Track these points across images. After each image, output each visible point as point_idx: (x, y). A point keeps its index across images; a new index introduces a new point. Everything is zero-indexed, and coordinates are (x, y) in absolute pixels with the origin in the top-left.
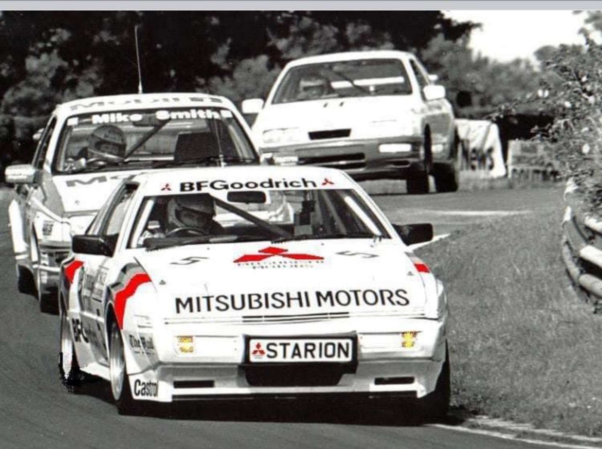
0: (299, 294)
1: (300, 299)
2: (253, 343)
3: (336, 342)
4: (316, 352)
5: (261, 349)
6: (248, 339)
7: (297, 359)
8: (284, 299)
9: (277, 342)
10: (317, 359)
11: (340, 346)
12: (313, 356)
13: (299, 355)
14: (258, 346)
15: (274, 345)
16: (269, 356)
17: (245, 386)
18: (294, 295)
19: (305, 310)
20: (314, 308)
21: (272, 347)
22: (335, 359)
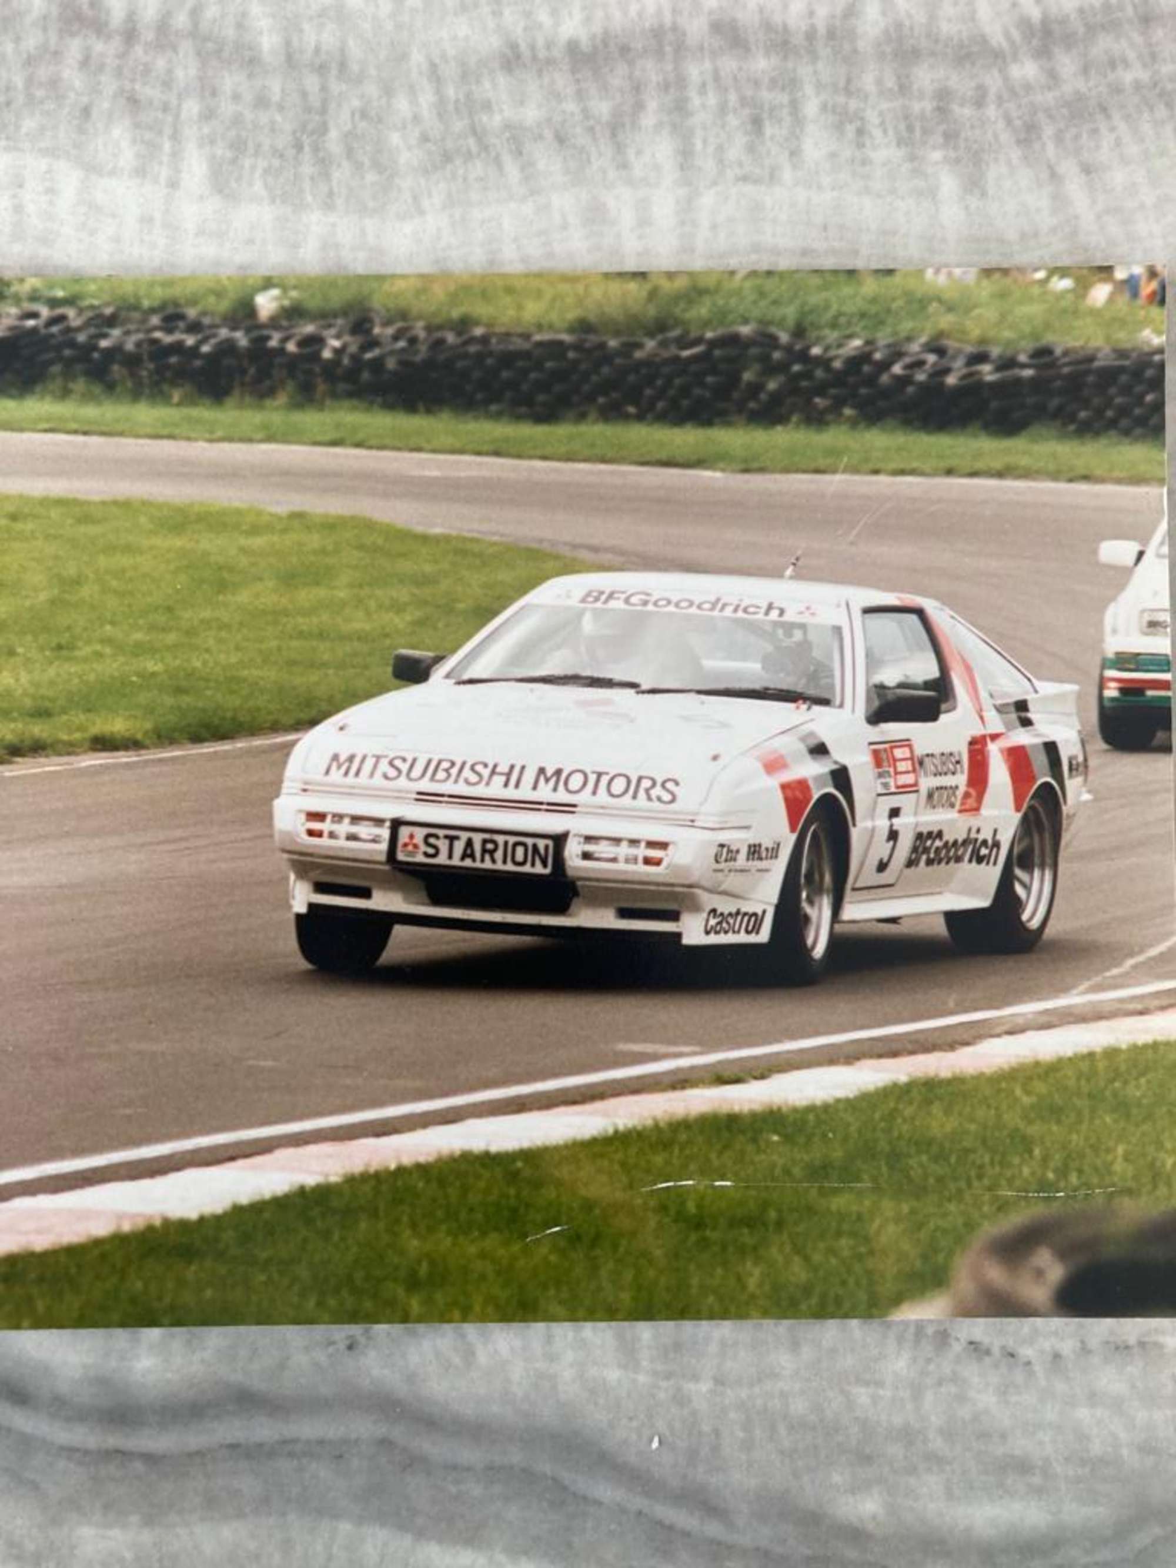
0: (512, 767)
1: (508, 775)
2: (404, 832)
3: (530, 841)
4: (499, 855)
5: (415, 841)
6: (396, 824)
7: (468, 863)
8: (486, 773)
9: (441, 833)
10: (499, 866)
11: (535, 847)
12: (494, 861)
13: (472, 856)
14: (412, 837)
15: (437, 837)
16: (426, 855)
17: (423, 904)
18: (503, 768)
19: (511, 793)
20: (525, 793)
21: (432, 840)
22: (527, 869)
